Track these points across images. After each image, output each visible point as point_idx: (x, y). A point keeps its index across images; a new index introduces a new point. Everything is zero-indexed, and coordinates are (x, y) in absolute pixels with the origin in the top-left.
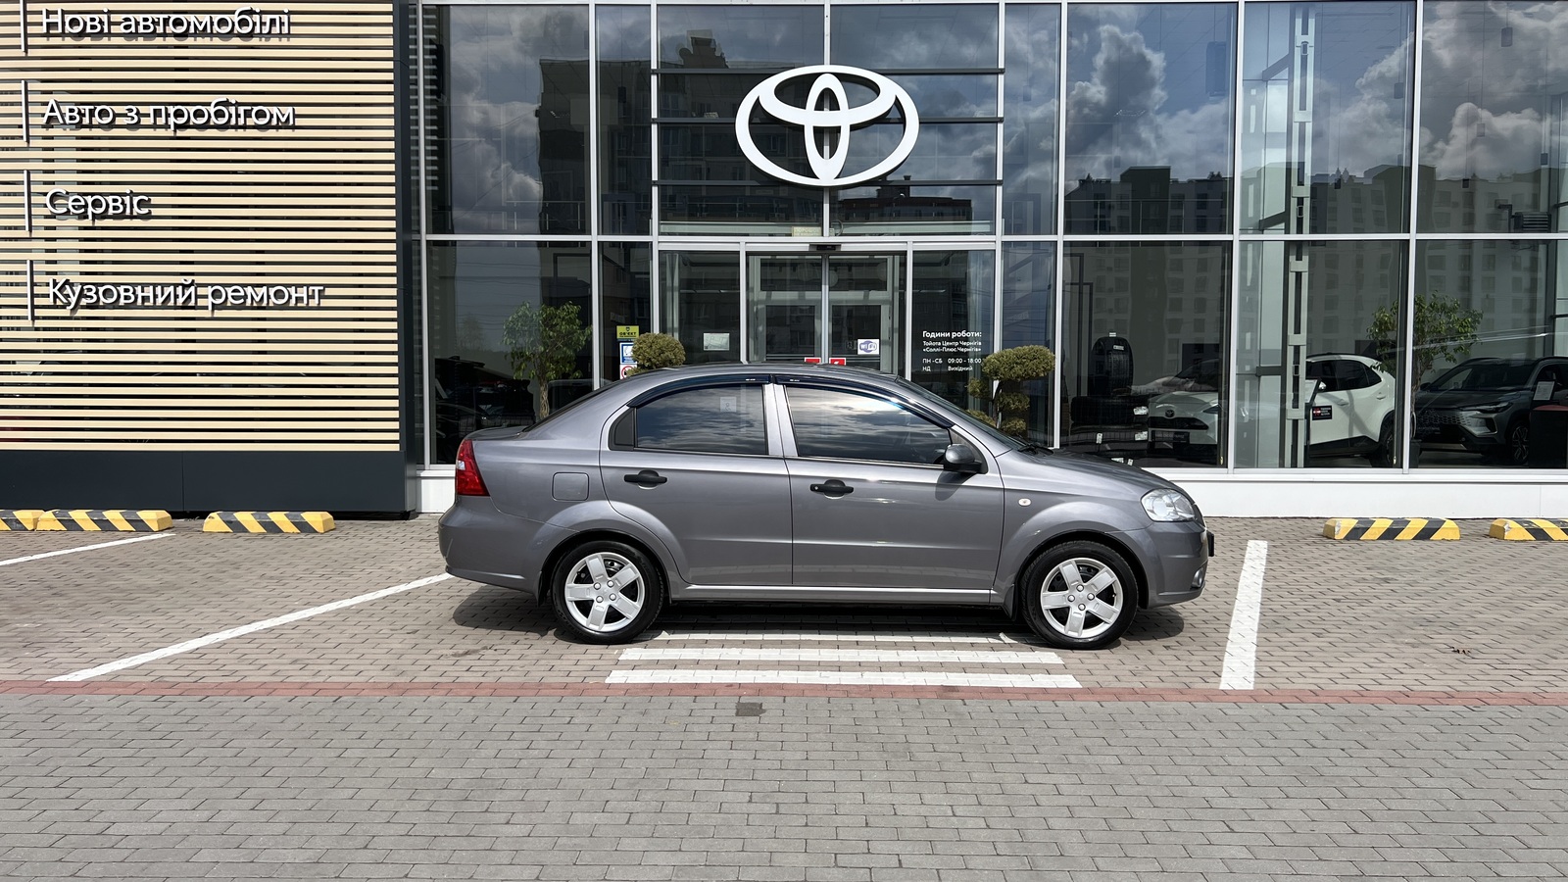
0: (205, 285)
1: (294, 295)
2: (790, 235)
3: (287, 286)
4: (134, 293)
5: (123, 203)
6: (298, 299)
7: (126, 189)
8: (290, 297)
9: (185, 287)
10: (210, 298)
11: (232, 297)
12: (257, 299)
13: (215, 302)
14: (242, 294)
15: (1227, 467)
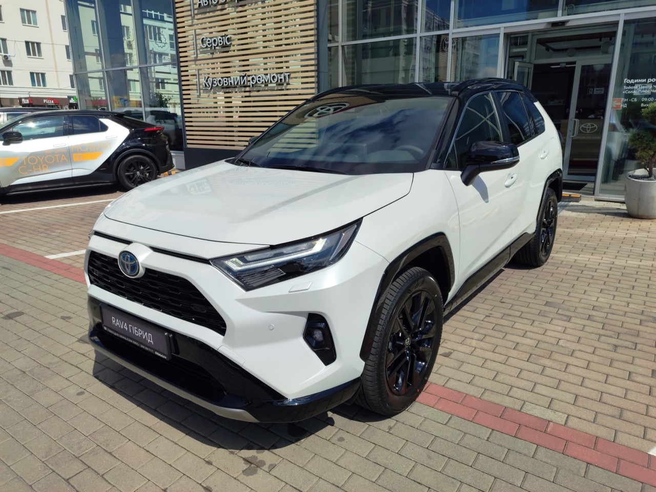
0: (249, 76)
1: (279, 78)
2: (536, 19)
3: (277, 74)
4: (228, 81)
5: (223, 40)
6: (281, 80)
7: (223, 34)
8: (278, 78)
9: (243, 77)
10: (251, 82)
11: (259, 81)
12: (267, 81)
13: (253, 83)
14: (261, 78)
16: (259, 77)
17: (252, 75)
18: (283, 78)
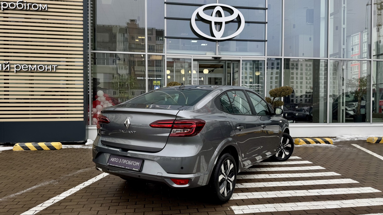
0: (14, 64)
2: (206, 55)
3: (44, 65)
6: (48, 70)
8: (45, 68)
9: (6, 64)
10: (15, 69)
11: (23, 68)
12: (33, 69)
14: (27, 67)
15: (327, 122)
16: (24, 66)
17: (16, 64)
18: (50, 68)
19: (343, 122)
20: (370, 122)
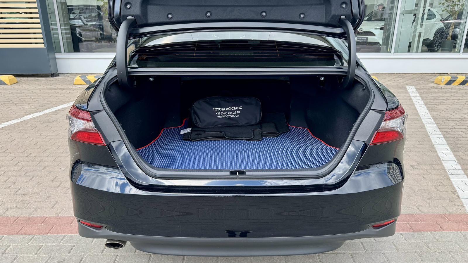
15: (391, 52)
19: (417, 51)
20: (459, 52)
